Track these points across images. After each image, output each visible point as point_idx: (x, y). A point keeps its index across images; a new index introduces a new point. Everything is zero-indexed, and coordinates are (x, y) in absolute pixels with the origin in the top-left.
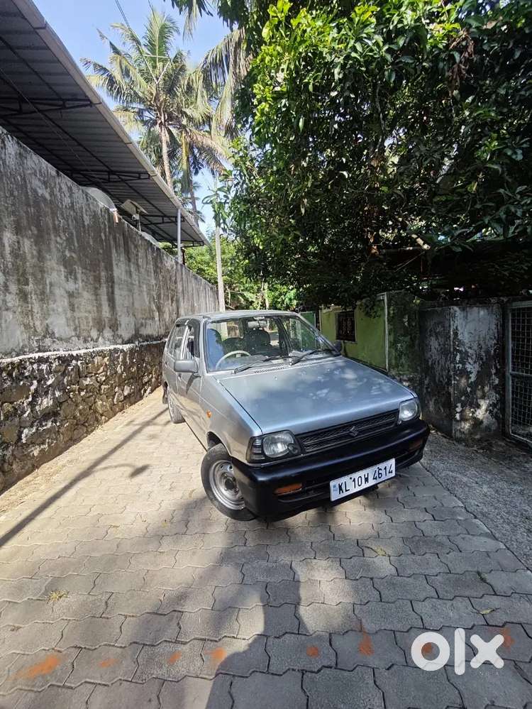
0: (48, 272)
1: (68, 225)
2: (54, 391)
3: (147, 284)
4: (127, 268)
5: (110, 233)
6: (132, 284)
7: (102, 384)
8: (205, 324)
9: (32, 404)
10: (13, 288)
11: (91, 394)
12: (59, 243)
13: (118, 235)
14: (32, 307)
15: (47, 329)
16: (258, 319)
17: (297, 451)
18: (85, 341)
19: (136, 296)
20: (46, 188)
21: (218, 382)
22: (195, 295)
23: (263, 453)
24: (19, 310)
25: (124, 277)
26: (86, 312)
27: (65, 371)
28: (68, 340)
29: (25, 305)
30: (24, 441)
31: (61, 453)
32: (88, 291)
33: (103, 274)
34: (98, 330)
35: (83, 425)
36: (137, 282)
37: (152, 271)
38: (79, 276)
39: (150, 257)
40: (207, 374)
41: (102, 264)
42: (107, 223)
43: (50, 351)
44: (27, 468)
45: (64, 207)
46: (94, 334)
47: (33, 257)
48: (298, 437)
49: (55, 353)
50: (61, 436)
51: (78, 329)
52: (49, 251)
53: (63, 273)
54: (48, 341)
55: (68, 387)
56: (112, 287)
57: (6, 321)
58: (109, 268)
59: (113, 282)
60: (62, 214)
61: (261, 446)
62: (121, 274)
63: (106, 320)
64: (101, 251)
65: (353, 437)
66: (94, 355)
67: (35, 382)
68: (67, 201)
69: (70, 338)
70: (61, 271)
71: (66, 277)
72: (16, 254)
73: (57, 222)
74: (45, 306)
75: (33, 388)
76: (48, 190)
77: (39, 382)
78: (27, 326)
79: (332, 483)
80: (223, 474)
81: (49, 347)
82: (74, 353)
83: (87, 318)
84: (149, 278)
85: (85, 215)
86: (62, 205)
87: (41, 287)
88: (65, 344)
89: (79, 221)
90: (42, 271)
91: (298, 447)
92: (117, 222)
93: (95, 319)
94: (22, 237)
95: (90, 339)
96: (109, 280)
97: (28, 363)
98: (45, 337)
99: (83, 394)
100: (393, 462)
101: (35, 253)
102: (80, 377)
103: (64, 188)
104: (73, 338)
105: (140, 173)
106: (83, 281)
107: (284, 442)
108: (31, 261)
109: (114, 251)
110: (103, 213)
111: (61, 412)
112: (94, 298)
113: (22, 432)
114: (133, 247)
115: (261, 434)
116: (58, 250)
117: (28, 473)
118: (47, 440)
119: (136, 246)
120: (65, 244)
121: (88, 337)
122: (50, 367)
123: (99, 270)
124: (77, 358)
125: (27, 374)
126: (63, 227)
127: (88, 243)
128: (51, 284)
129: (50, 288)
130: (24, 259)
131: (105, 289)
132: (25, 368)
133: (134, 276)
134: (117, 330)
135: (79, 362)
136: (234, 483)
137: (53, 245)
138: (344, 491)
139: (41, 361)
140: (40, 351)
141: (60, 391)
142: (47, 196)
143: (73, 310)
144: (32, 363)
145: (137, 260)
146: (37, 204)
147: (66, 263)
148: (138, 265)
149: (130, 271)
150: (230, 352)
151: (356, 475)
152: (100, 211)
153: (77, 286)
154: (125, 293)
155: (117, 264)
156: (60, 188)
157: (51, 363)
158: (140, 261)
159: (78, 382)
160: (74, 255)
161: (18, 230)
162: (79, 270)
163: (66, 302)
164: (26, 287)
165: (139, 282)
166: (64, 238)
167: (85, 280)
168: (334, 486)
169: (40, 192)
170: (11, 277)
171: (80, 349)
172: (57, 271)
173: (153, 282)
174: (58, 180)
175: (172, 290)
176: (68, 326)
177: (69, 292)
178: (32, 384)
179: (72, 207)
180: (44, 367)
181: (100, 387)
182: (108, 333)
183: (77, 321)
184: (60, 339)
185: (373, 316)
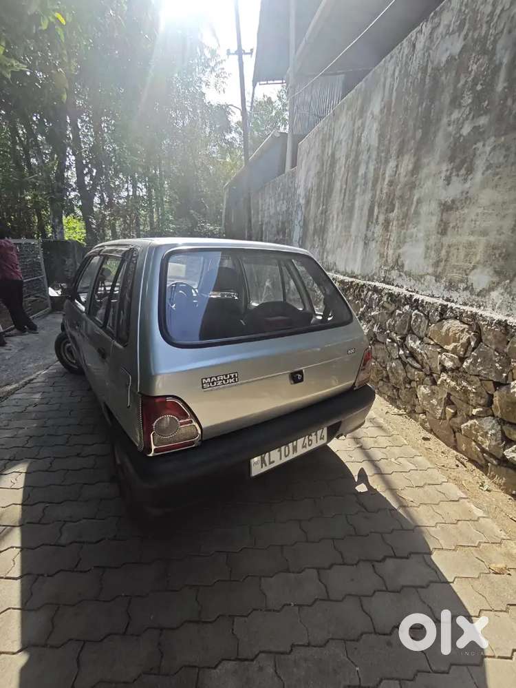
14: (390, 235)
15: (397, 261)
18: (451, 286)
24: (380, 240)
27: (392, 312)
28: (419, 278)
29: (385, 235)
43: (393, 285)
51: (442, 264)
54: (394, 274)
55: (388, 331)
57: (370, 250)
67: (365, 307)
69: (422, 277)
70: (440, 173)
71: (448, 178)
74: (403, 232)
75: (362, 310)
78: (381, 256)
81: (394, 280)
88: (413, 282)
90: (413, 187)
95: (462, 286)
98: (393, 268)
104: (428, 277)
108: (403, 182)
121: (462, 281)
122: (379, 299)
124: (416, 304)
128: (419, 202)
129: (416, 207)
132: (363, 291)
135: (415, 312)
139: (376, 290)
140: (384, 282)
141: (379, 328)
143: (444, 232)
157: (383, 296)
159: (404, 335)
163: (435, 222)
164: (391, 214)
170: (382, 209)
171: (433, 296)
172: (434, 175)
180: (376, 297)
183: (443, 252)
184: (409, 274)
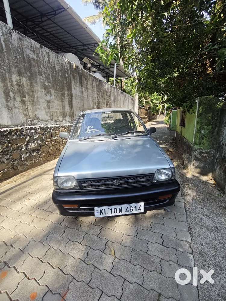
0: (36, 92)
1: (47, 71)
2: (38, 141)
3: (92, 97)
4: (81, 89)
5: (71, 73)
6: (83, 97)
7: (63, 140)
9: (26, 146)
10: (18, 99)
11: (58, 143)
12: (42, 79)
13: (75, 74)
14: (27, 107)
15: (35, 116)
18: (56, 121)
19: (85, 102)
20: (34, 54)
22: (121, 102)
24: (21, 108)
25: (78, 93)
26: (56, 109)
27: (44, 133)
28: (47, 121)
29: (24, 106)
30: (23, 159)
31: (41, 165)
32: (57, 100)
33: (66, 92)
34: (63, 117)
35: (53, 155)
36: (86, 96)
37: (96, 91)
38: (53, 94)
39: (95, 84)
41: (66, 88)
42: (69, 69)
43: (37, 125)
44: (24, 169)
45: (44, 62)
46: (61, 118)
47: (28, 85)
49: (40, 126)
50: (41, 159)
51: (52, 116)
52: (36, 83)
53: (44, 92)
54: (36, 121)
55: (45, 140)
56: (71, 98)
57: (15, 113)
58: (70, 89)
59: (72, 96)
60: (43, 66)
61: (57, 182)
62: (77, 92)
63: (67, 112)
64: (65, 82)
65: (115, 185)
66: (59, 127)
67: (28, 137)
68: (46, 59)
69: (47, 120)
70: (43, 91)
71: (46, 94)
72: (19, 84)
73: (40, 70)
74: (34, 106)
75: (27, 139)
76: (36, 55)
77: (30, 137)
78: (25, 115)
79: (96, 208)
81: (36, 123)
82: (49, 126)
83: (56, 112)
84: (94, 94)
85: (56, 65)
86: (43, 61)
87: (32, 98)
88: (45, 123)
89: (53, 69)
90: (33, 91)
91: (78, 185)
92: (75, 68)
93: (61, 112)
94: (22, 77)
95: (58, 121)
96: (70, 95)
97: (25, 130)
98: (34, 119)
99: (53, 143)
100: (142, 204)
101: (29, 84)
102: (52, 136)
103: (45, 54)
104: (49, 120)
105: (95, 44)
106: (55, 96)
108: (26, 88)
109: (73, 82)
110: (67, 64)
111: (41, 149)
112: (61, 103)
113: (22, 156)
114: (84, 79)
115: (57, 176)
116: (41, 82)
117: (25, 171)
118: (34, 160)
119: (86, 79)
120: (45, 80)
122: (36, 132)
123: (64, 91)
124: (51, 128)
125: (24, 134)
126: (44, 72)
127: (58, 78)
128: (37, 98)
129: (37, 99)
130: (23, 87)
131: (67, 99)
132: (23, 132)
133: (84, 93)
134: (74, 117)
135: (51, 130)
137: (38, 80)
138: (104, 214)
139: (31, 129)
140: (32, 125)
141: (41, 141)
142: (35, 58)
143: (49, 108)
144: (26, 130)
145: (87, 86)
146: (29, 62)
147: (45, 88)
148: (87, 88)
149: (82, 91)
151: (113, 207)
152: (65, 63)
153: (51, 98)
154: (79, 101)
155: (74, 88)
156: (42, 54)
157: (37, 130)
158: (88, 86)
159: (51, 138)
160: (50, 84)
161: (20, 74)
162: (53, 91)
163: (45, 105)
164: (25, 99)
165: (87, 96)
166: (45, 77)
167: (56, 95)
168: (97, 210)
169: (31, 56)
170: (16, 94)
171: (53, 125)
172: (41, 91)
173: (96, 96)
174: (41, 50)
175: (107, 100)
176: (46, 115)
177: (47, 101)
178: (27, 138)
179: (49, 62)
180: (33, 131)
181: (62, 141)
182: (68, 119)
183: (51, 113)
184: (42, 120)
185: (190, 113)
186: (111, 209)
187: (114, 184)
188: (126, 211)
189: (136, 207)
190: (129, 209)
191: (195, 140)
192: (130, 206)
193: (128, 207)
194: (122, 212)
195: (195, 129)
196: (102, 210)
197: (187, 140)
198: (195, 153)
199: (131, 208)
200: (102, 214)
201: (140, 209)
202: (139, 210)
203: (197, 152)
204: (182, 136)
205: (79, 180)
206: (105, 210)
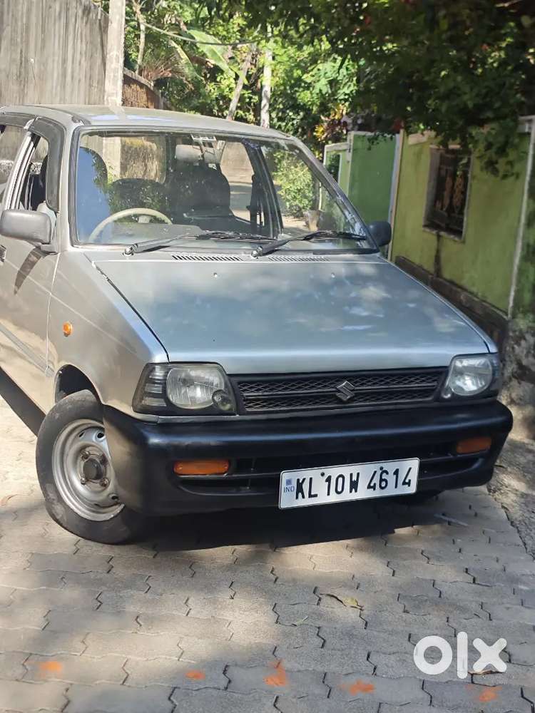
8: (76, 135)
16: (201, 139)
17: (228, 407)
21: (94, 266)
22: (32, 29)
23: (164, 395)
40: (70, 249)
48: (233, 379)
61: (164, 383)
65: (340, 401)
79: (285, 476)
80: (83, 448)
91: (231, 398)
100: (414, 464)
107: (206, 385)
115: (165, 360)
136: (102, 467)
138: (306, 494)
150: (127, 208)
151: (334, 471)
168: (289, 482)
185: (501, 174)
186: (329, 480)
187: (338, 394)
188: (369, 487)
189: (396, 473)
190: (376, 480)
191: (517, 292)
192: (381, 468)
193: (375, 472)
194: (356, 491)
195: (520, 244)
196: (304, 480)
197: (476, 296)
198: (516, 346)
199: (384, 476)
200: (300, 494)
201: (407, 481)
202: (404, 483)
203: (523, 342)
204: (441, 280)
205: (235, 380)
206: (311, 479)
